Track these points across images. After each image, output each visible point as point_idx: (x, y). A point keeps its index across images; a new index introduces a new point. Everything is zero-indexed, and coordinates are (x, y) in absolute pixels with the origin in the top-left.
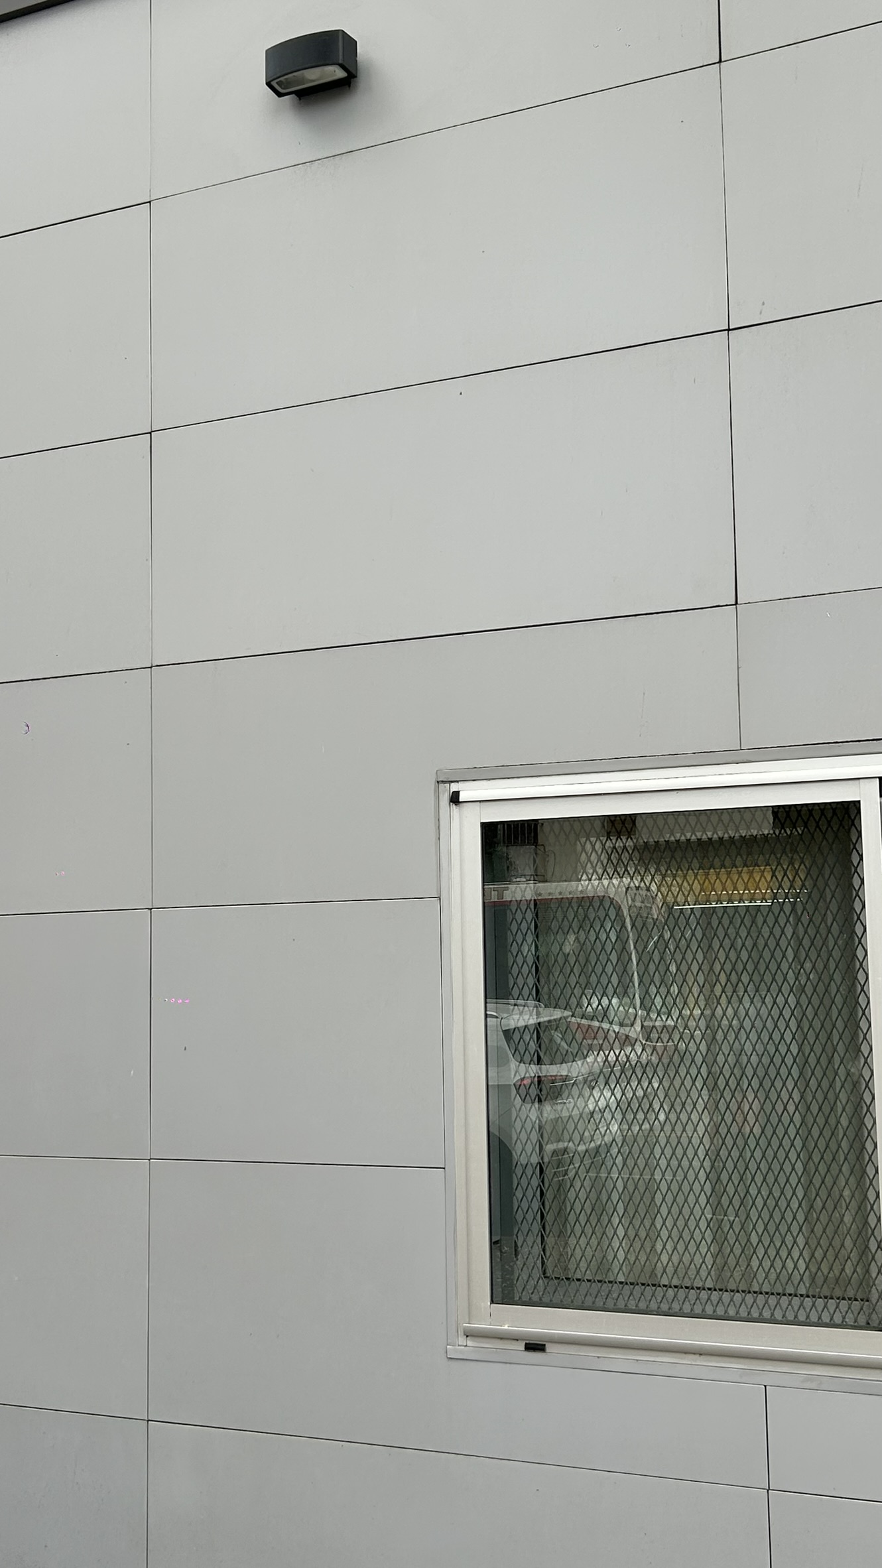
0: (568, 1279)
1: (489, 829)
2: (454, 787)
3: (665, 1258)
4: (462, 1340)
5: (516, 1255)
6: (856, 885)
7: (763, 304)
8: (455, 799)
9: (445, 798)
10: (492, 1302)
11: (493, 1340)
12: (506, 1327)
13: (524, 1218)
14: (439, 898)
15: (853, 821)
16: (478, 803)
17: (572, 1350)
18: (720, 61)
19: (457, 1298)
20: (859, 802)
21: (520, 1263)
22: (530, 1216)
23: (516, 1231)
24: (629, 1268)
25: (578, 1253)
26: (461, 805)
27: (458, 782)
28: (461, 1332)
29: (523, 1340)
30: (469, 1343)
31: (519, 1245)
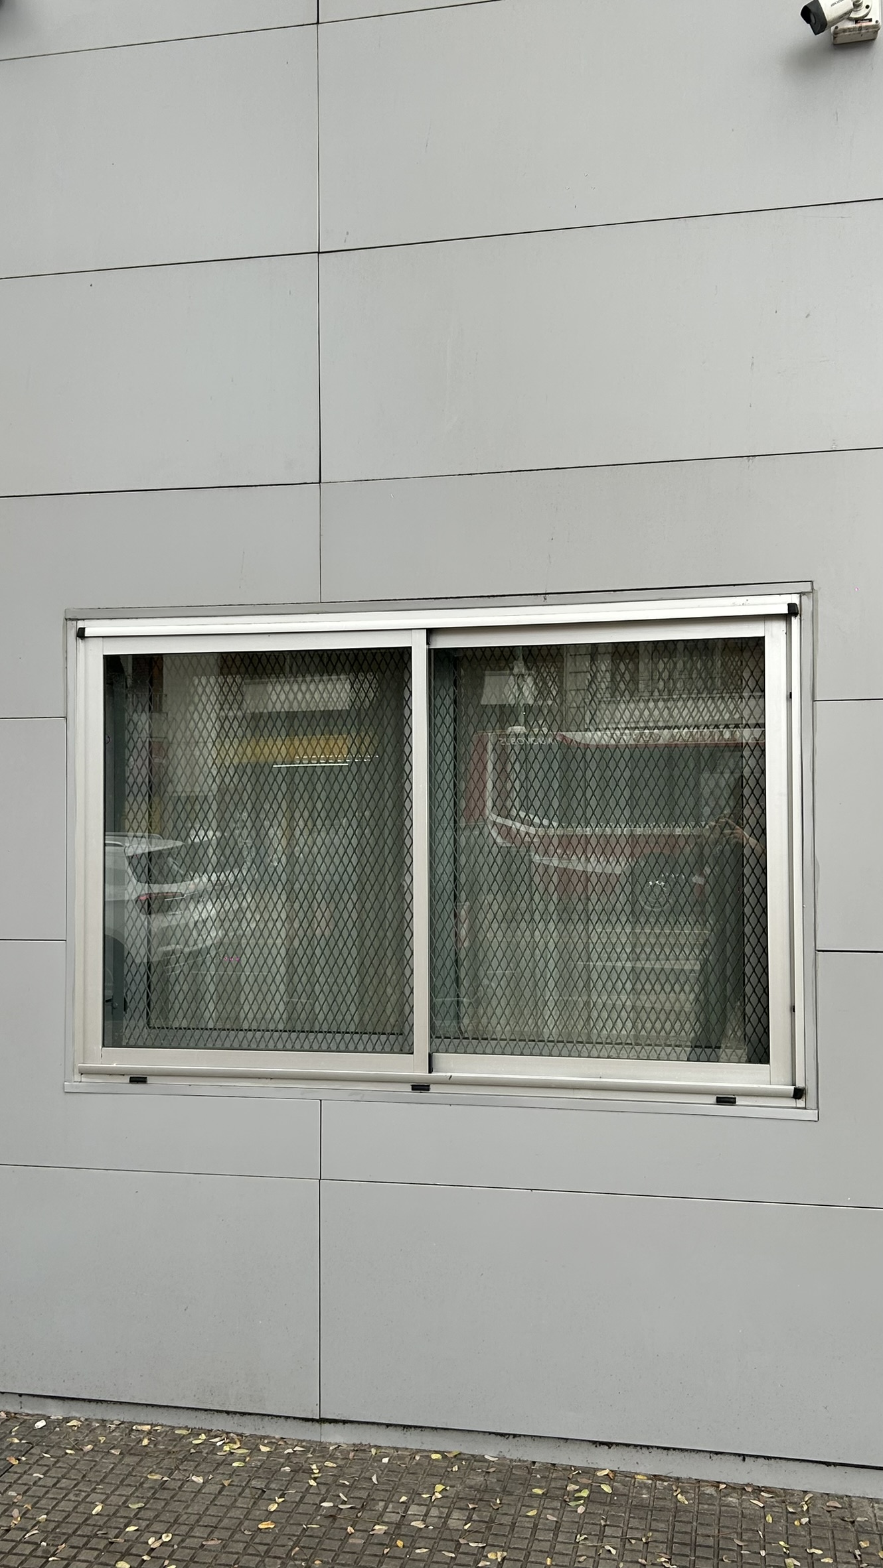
0: (167, 1028)
1: (113, 664)
2: (81, 624)
3: (246, 1008)
4: (77, 1077)
5: (125, 1010)
6: (407, 715)
7: (348, 233)
8: (81, 634)
9: (72, 634)
10: (103, 1046)
11: (104, 1076)
12: (115, 1065)
13: (133, 979)
14: (66, 718)
15: (406, 664)
16: (101, 639)
17: (168, 1080)
18: (318, 23)
19: (73, 1045)
20: (411, 647)
21: (128, 1015)
22: (138, 978)
23: (125, 991)
24: (218, 1015)
25: (177, 1006)
26: (86, 639)
27: (84, 620)
28: (76, 1071)
29: (128, 1075)
30: (84, 1079)
31: (128, 1001)
